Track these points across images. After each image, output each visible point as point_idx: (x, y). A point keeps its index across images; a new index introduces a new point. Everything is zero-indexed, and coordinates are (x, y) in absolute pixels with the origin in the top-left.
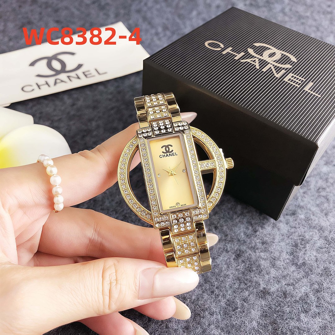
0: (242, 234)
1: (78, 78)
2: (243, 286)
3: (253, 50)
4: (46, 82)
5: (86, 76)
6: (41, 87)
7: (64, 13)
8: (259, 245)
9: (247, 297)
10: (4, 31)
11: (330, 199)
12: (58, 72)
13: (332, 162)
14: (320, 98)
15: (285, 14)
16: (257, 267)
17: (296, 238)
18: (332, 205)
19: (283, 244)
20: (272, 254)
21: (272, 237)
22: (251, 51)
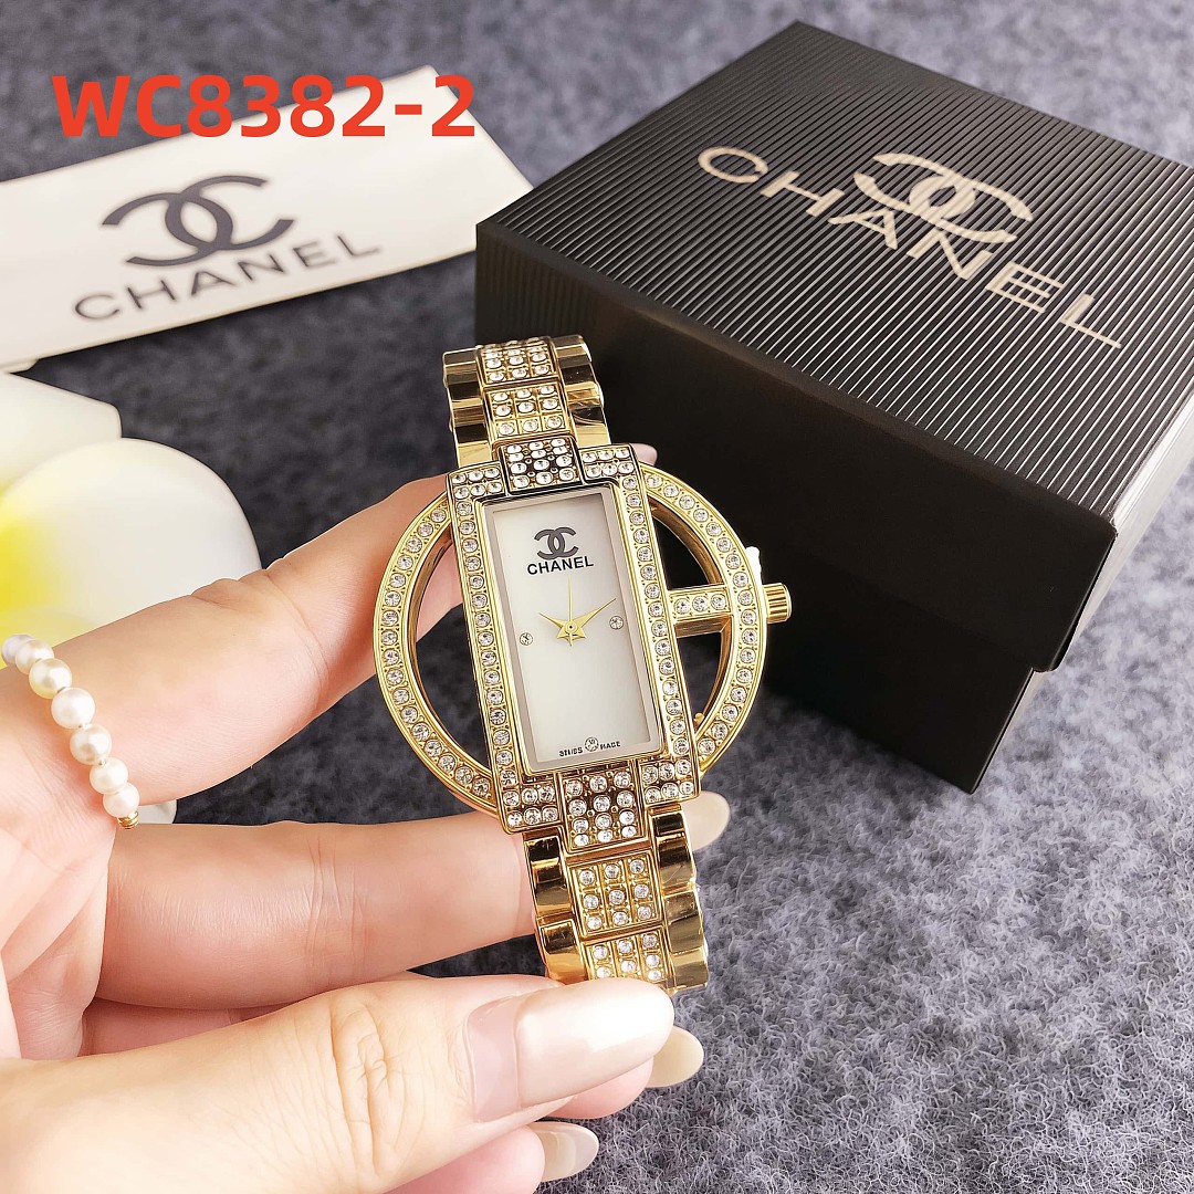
0: (860, 827)
1: (278, 268)
2: (861, 1011)
3: (872, 180)
4: (163, 282)
5: (304, 260)
6: (145, 302)
7: (226, 36)
8: (921, 867)
9: (875, 1051)
10: (12, 102)
11: (1173, 701)
12: (204, 249)
13: (1182, 568)
14: (1117, 351)
15: (1016, 39)
16: (913, 943)
17: (1051, 842)
18: (1179, 724)
19: (1003, 862)
20: (967, 900)
21: (966, 838)
22: (865, 183)
